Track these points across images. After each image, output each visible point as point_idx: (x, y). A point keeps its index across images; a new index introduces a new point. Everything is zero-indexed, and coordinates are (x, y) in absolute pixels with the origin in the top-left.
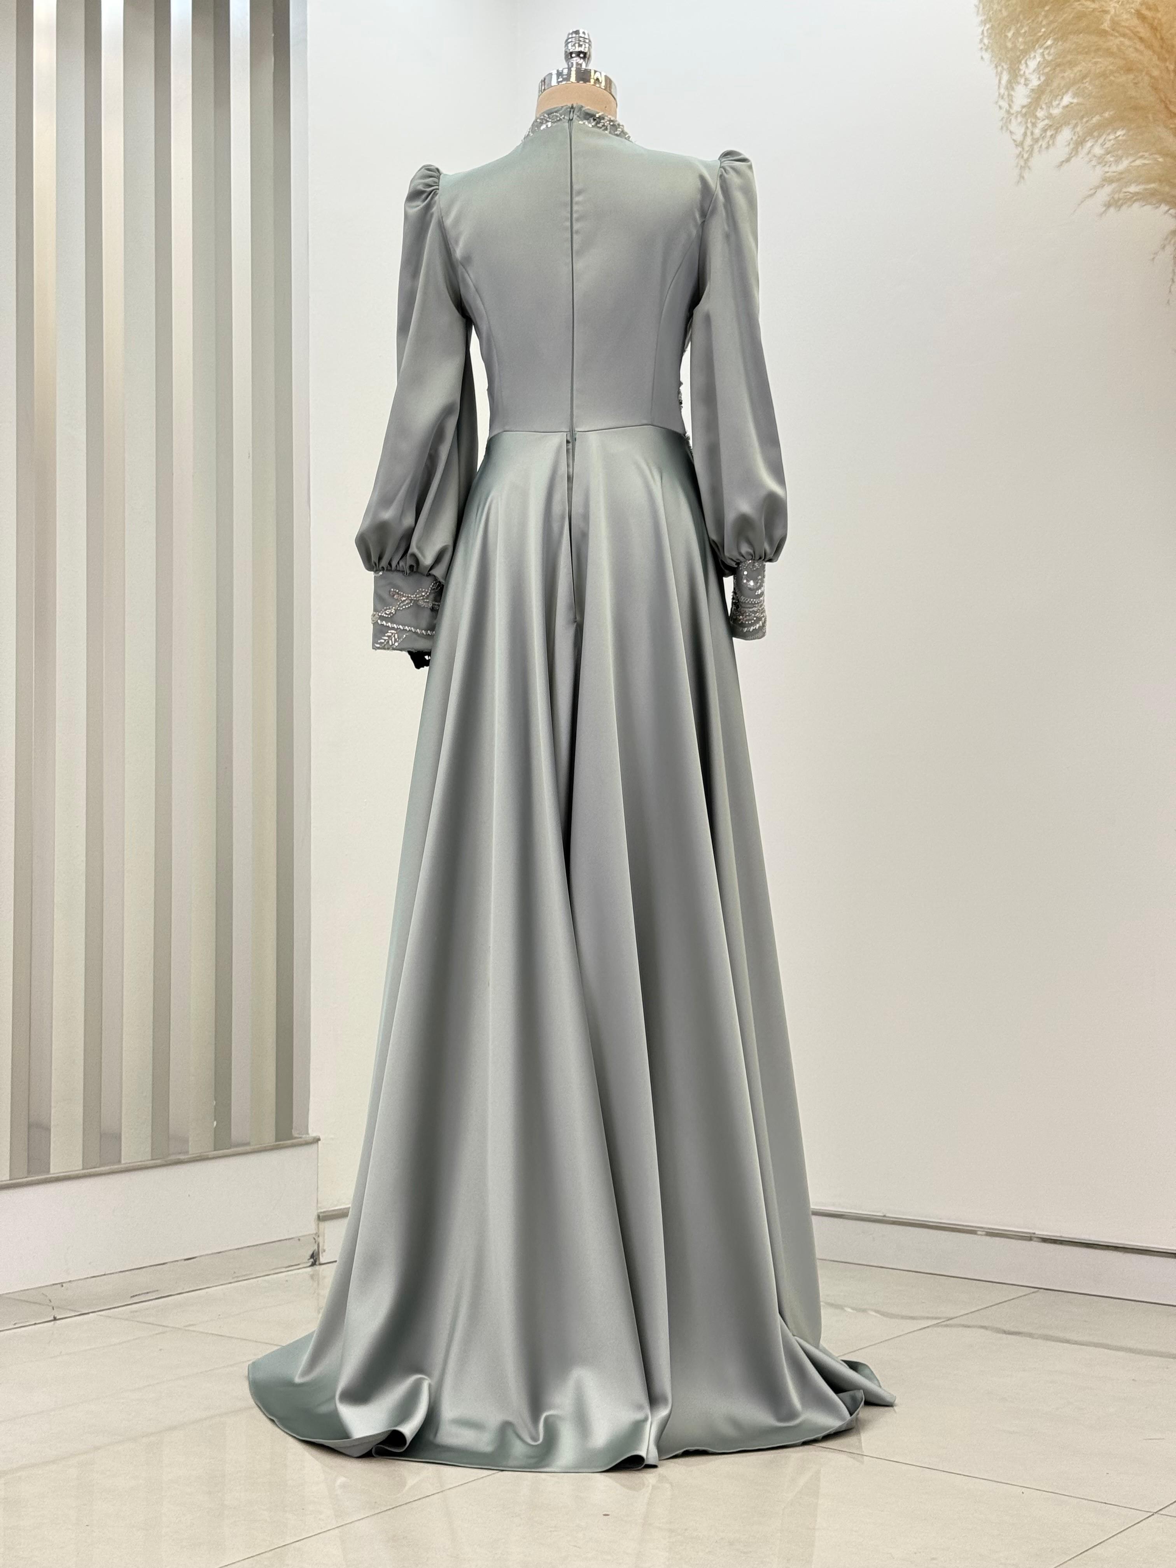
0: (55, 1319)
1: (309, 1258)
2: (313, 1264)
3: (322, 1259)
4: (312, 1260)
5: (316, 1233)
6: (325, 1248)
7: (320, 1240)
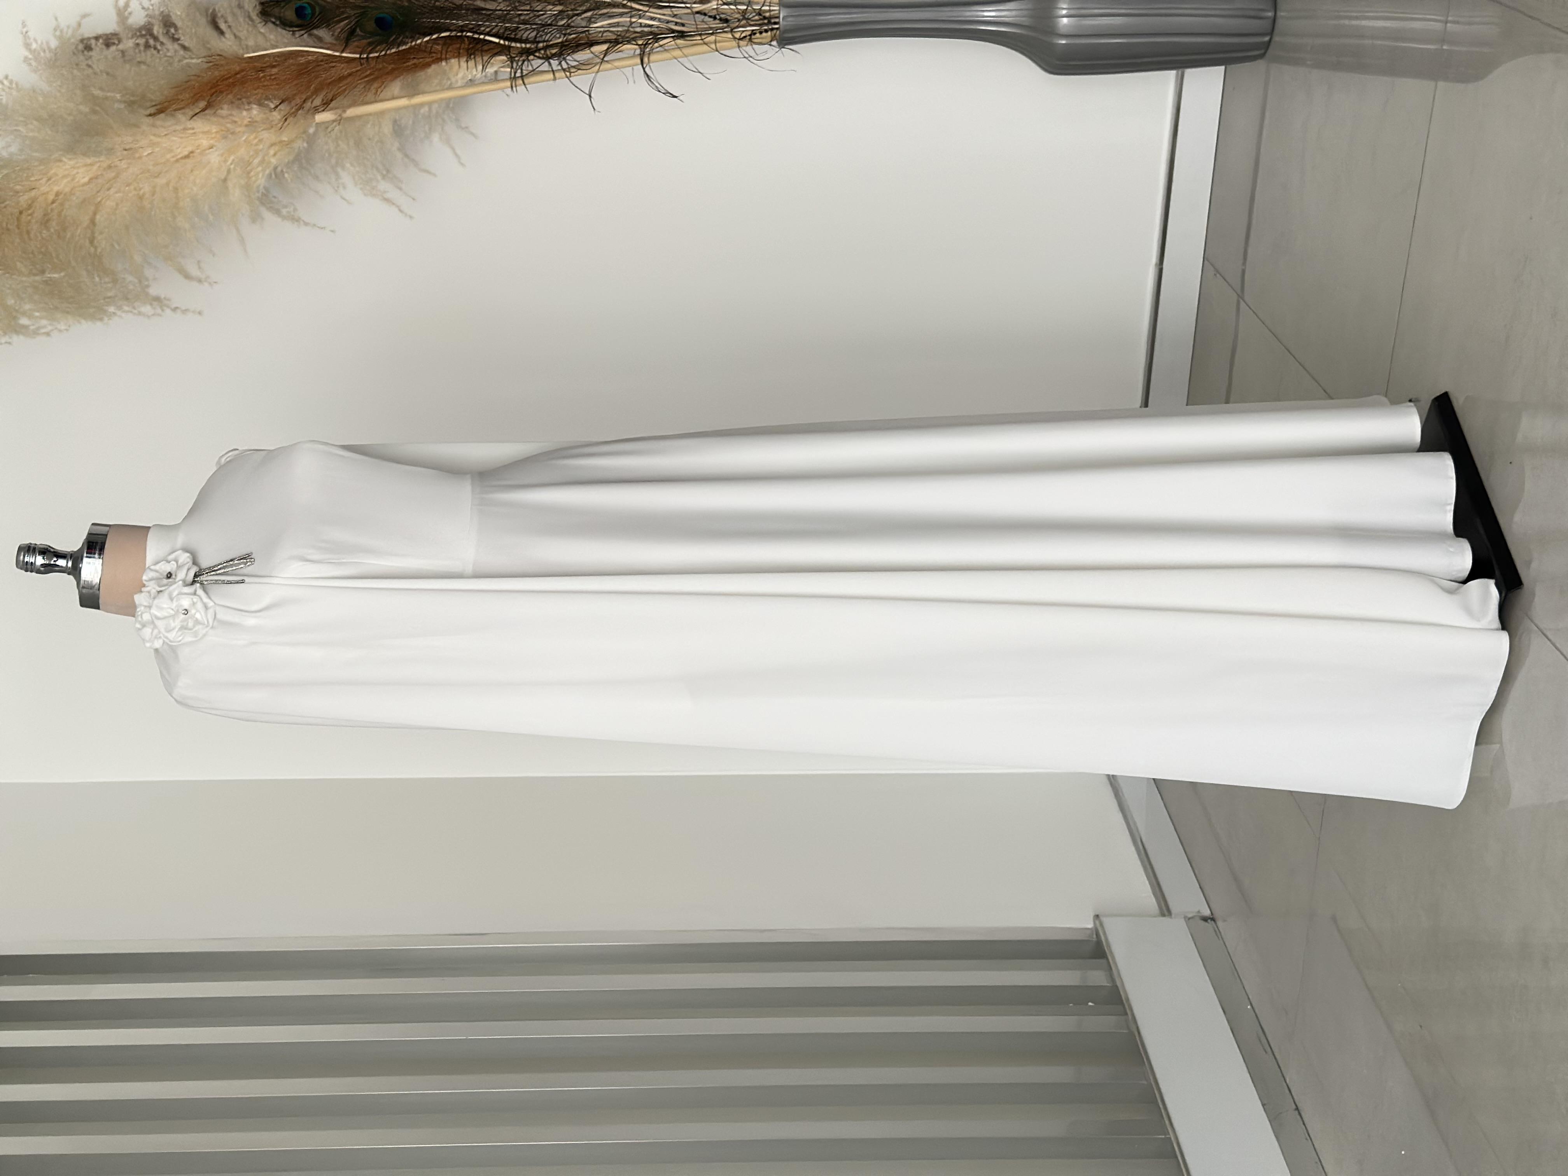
0: (1297, 1109)
1: (1207, 924)
2: (1213, 919)
3: (1207, 912)
4: (1209, 921)
5: (1184, 918)
6: (1197, 910)
7: (1190, 916)
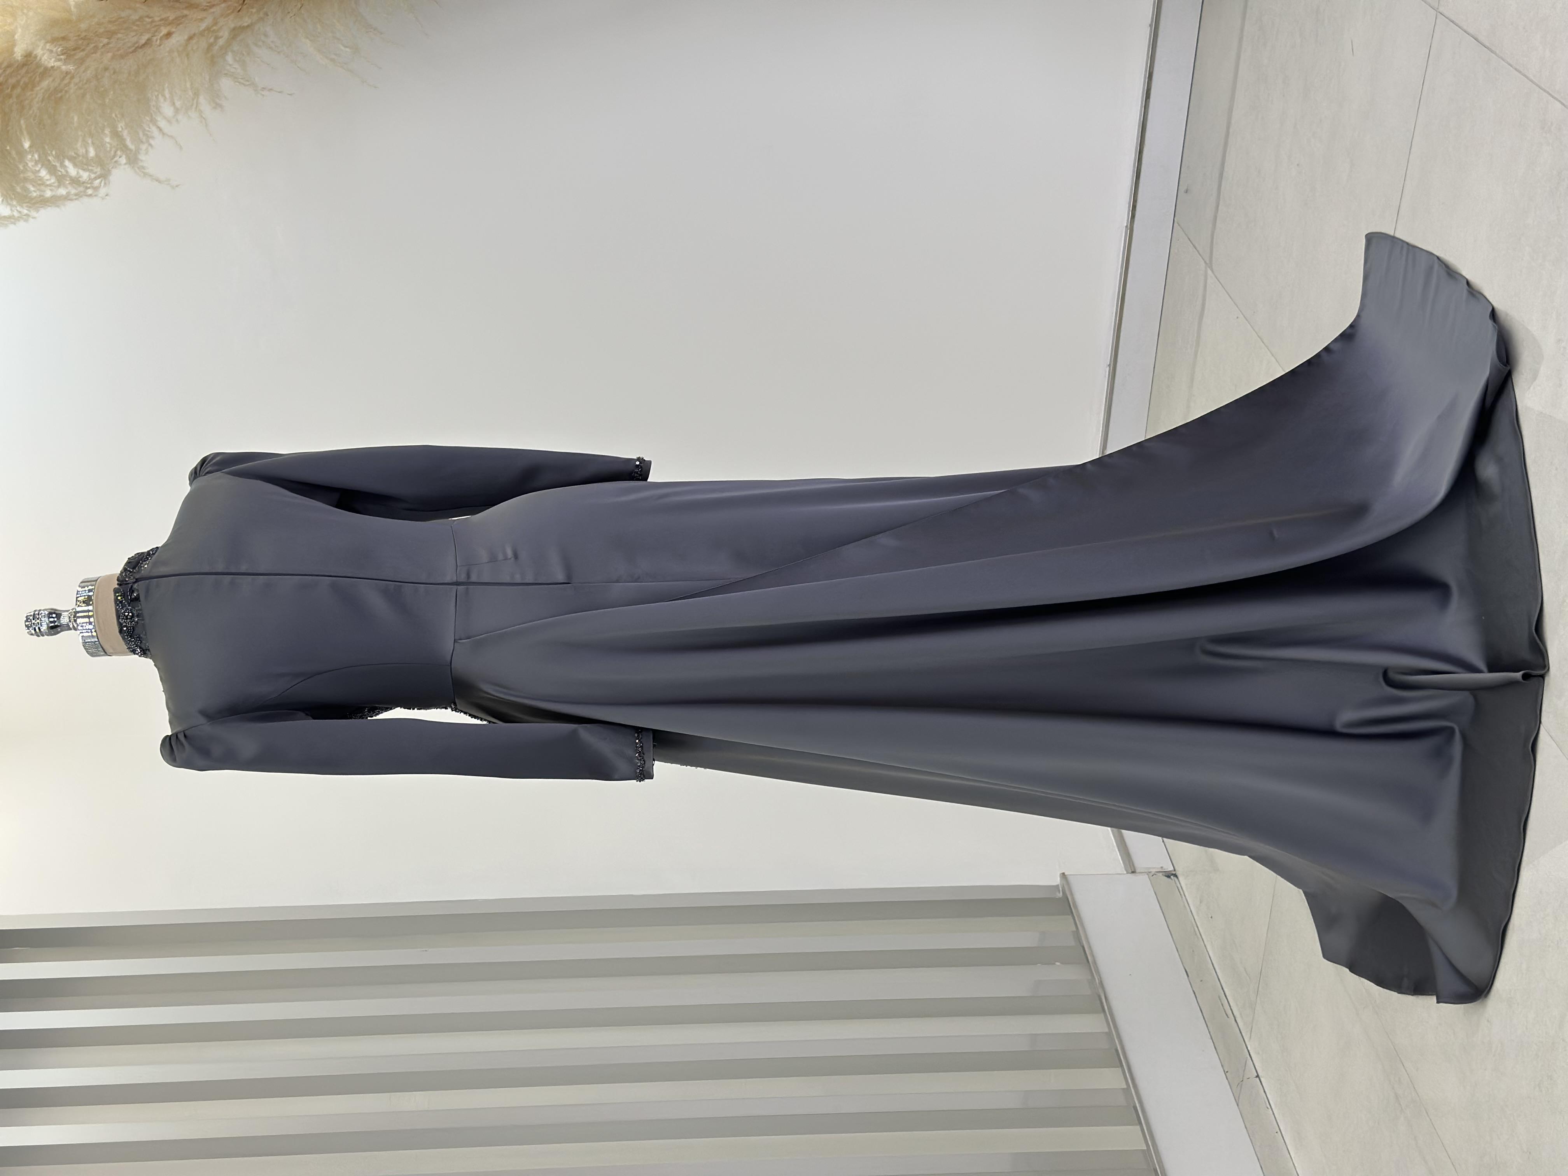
0: (1258, 1076)
1: (1169, 880)
2: (1175, 876)
3: (1172, 868)
4: (1172, 877)
5: (1148, 874)
7: (1153, 871)
